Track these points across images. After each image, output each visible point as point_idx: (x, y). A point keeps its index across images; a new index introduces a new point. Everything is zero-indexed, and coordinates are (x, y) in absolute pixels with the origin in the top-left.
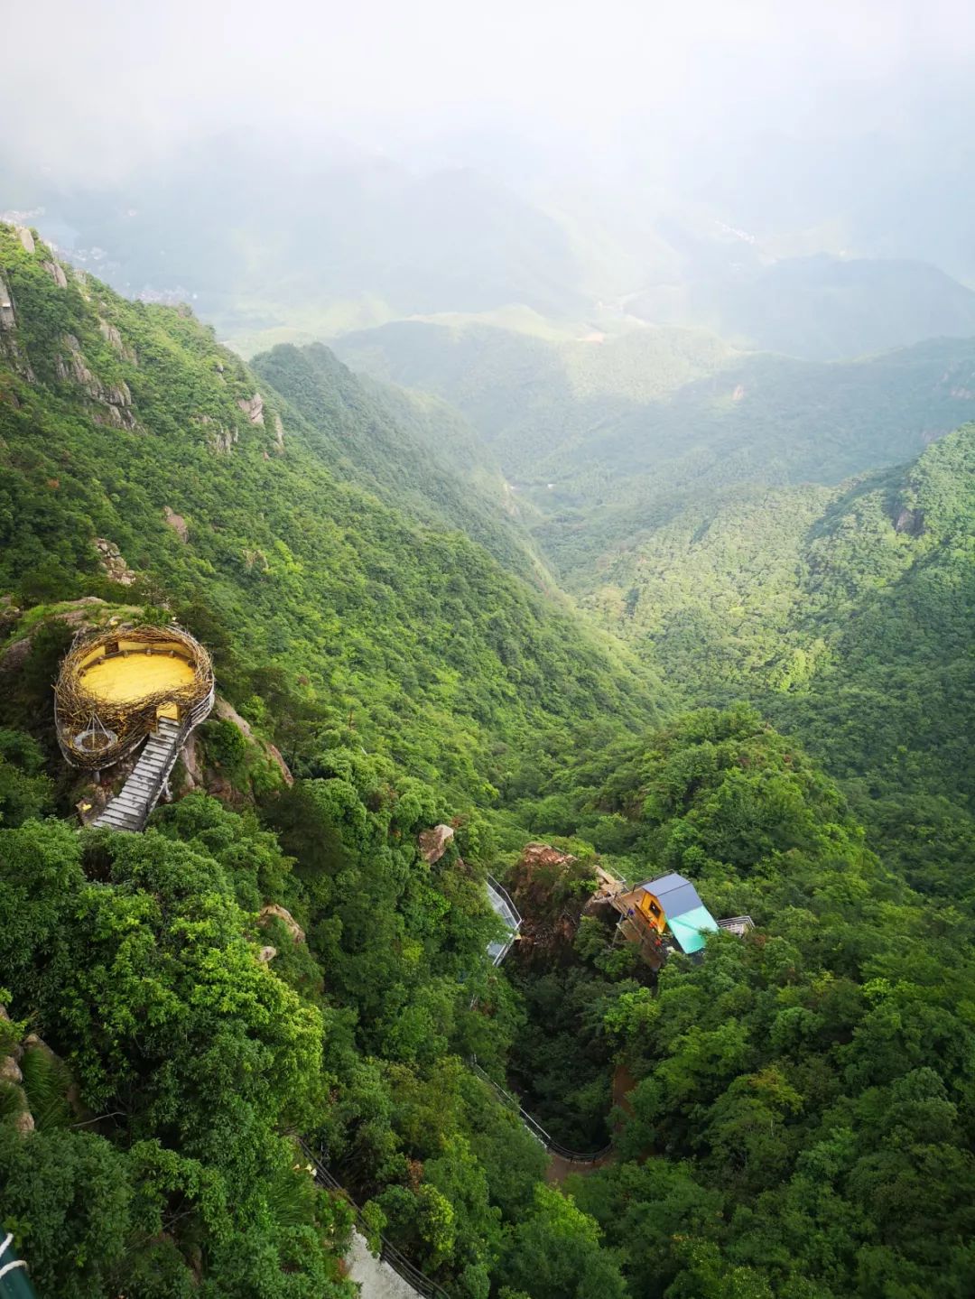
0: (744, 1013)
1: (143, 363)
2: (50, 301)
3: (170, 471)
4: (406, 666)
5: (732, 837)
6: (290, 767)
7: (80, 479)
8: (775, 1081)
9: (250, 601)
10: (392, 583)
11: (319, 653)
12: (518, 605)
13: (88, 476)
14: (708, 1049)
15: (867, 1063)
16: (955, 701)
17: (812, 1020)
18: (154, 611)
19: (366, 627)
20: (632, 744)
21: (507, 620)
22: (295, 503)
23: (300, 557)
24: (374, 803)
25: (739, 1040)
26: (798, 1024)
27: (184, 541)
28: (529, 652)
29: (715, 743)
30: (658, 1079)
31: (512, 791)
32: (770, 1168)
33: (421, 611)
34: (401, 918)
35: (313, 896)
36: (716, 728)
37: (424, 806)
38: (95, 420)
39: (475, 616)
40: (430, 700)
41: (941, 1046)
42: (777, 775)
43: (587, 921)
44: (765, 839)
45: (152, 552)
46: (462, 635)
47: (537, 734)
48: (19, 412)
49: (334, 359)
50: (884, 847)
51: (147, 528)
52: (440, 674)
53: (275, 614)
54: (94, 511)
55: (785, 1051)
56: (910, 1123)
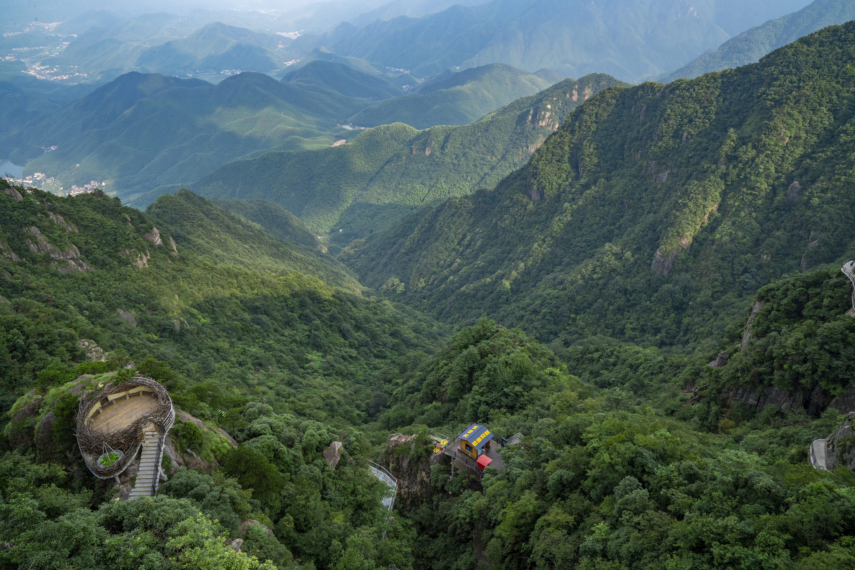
0: (531, 485)
1: (82, 230)
2: (15, 210)
3: (114, 288)
4: (288, 358)
5: (500, 394)
6: (234, 438)
7: (61, 309)
8: (557, 514)
9: (184, 349)
10: (266, 313)
11: (235, 367)
12: (343, 303)
13: (65, 305)
14: (518, 511)
15: (600, 486)
16: (590, 282)
17: (568, 474)
18: (123, 371)
19: (258, 343)
20: (431, 360)
21: (339, 313)
22: (195, 284)
23: (206, 314)
24: (290, 443)
25: (533, 501)
26: (561, 479)
27: (134, 325)
28: (358, 328)
29: (475, 346)
30: (498, 537)
31: (372, 411)
32: (568, 560)
33: (288, 324)
34: (326, 502)
35: (271, 508)
36: (473, 337)
37: (320, 435)
38: (61, 271)
39: (320, 317)
40: (308, 373)
41: (631, 463)
42: (513, 352)
43: (435, 468)
44: (518, 388)
45: (117, 338)
46: (315, 330)
47: (376, 373)
48: (14, 281)
49: (195, 195)
50: (580, 371)
51: (110, 325)
52: (310, 356)
53: (201, 352)
54: (74, 324)
55: (558, 496)
56: (629, 507)
